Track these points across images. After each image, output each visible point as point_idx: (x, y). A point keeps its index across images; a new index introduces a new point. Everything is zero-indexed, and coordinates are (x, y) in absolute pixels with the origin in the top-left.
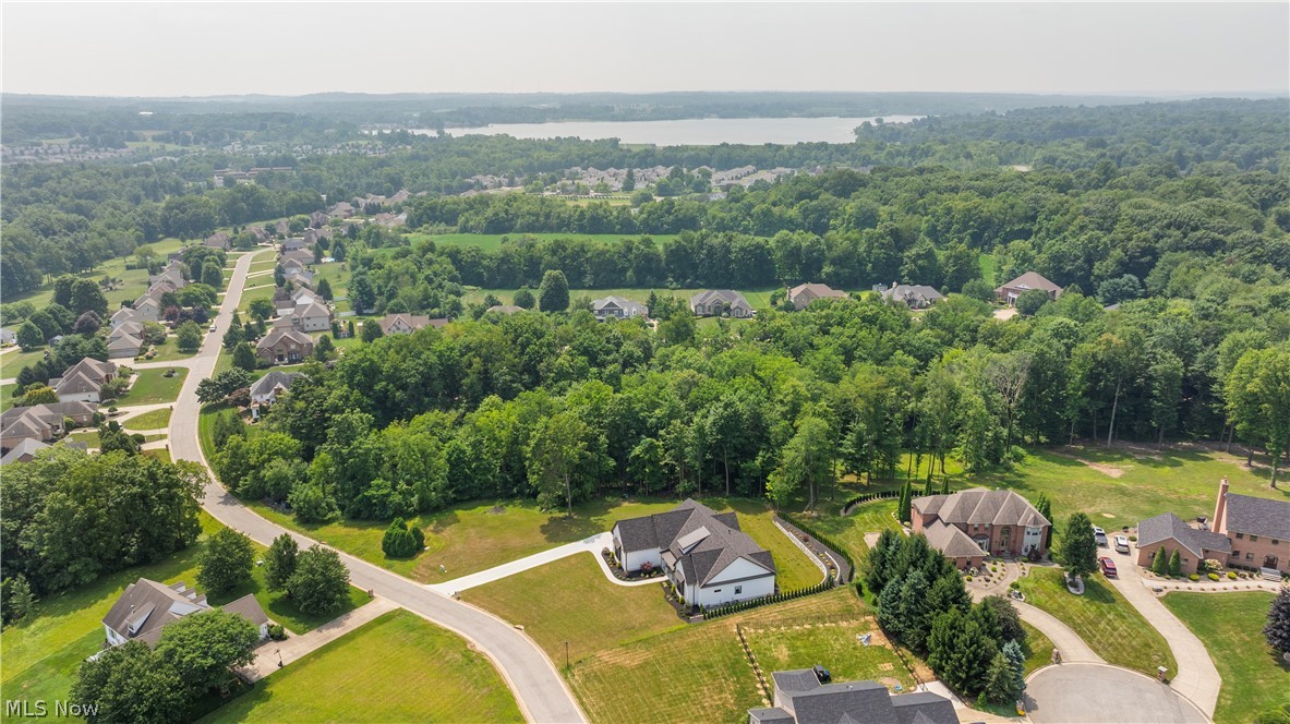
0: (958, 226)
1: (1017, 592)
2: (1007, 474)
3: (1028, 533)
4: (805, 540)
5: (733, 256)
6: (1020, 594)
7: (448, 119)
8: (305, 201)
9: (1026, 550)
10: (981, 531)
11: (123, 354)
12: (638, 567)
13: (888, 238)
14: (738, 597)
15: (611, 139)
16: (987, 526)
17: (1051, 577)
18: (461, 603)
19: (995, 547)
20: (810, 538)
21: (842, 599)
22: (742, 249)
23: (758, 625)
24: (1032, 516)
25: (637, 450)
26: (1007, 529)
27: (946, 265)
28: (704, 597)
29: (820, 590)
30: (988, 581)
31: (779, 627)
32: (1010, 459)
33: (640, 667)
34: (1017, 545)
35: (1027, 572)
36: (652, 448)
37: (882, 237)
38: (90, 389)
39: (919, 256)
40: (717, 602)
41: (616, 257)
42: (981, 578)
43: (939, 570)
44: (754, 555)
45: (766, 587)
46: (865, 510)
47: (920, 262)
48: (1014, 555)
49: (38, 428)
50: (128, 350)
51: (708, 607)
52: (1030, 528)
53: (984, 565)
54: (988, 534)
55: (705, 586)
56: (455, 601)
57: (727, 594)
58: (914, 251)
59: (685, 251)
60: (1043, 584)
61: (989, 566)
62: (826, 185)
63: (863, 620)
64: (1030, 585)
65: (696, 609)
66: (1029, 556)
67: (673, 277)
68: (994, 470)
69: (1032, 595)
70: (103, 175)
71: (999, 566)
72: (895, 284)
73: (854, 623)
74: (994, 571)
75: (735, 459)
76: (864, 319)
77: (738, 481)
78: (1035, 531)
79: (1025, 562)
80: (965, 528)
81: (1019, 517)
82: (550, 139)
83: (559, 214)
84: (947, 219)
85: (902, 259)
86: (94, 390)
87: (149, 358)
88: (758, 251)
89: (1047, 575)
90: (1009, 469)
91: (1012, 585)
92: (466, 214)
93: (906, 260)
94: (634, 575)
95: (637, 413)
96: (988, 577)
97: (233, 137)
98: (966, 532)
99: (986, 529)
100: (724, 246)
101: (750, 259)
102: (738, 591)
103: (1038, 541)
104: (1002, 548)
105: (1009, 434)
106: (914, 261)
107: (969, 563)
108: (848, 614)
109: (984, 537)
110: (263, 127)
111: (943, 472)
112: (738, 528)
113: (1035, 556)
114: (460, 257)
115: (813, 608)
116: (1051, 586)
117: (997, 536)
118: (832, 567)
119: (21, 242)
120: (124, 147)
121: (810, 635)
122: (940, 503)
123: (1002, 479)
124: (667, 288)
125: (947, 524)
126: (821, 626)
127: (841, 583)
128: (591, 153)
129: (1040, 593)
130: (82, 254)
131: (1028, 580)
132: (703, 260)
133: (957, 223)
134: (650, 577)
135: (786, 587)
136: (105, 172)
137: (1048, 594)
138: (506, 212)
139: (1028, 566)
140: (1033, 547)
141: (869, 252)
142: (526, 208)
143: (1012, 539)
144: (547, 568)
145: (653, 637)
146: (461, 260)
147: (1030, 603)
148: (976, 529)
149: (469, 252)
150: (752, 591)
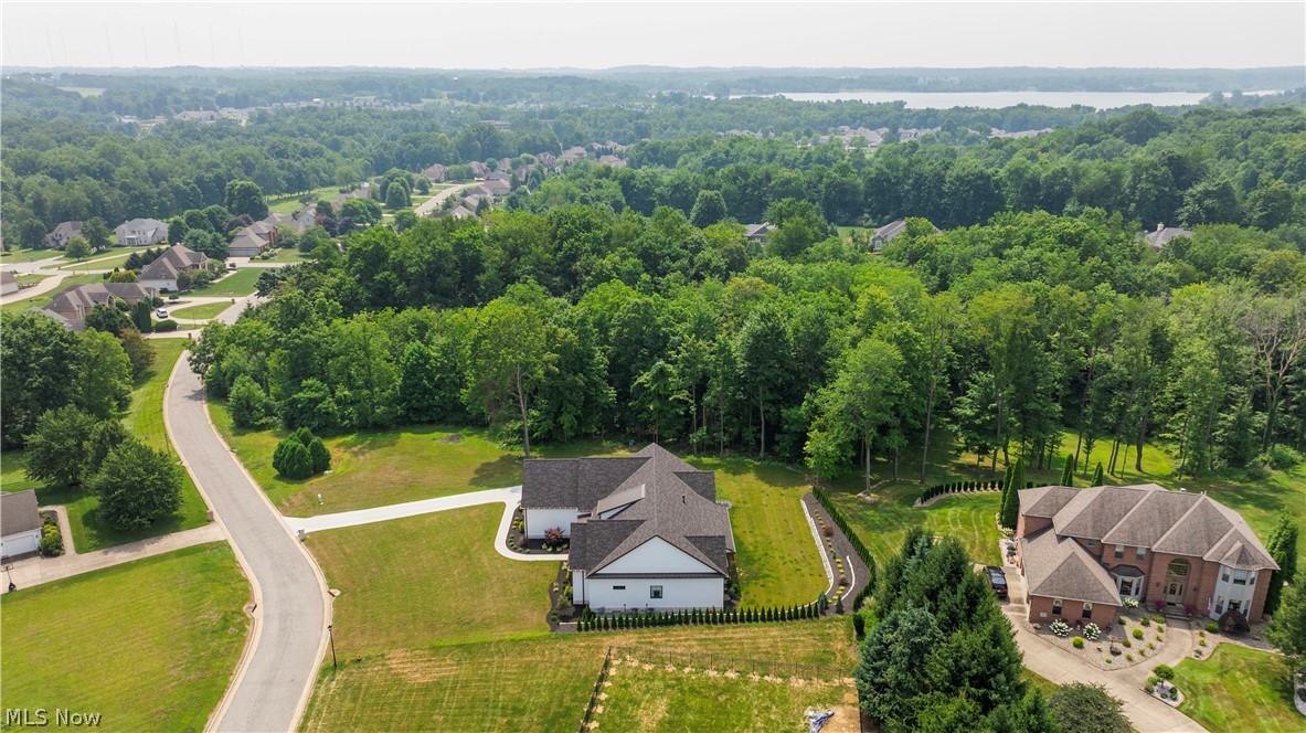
0: (1291, 173)
1: (1168, 684)
2: (1253, 485)
3: (1226, 578)
4: (828, 533)
5: (945, 188)
6: (1173, 691)
7: (736, 87)
8: (538, 142)
9: (1219, 609)
10: (1129, 560)
11: (244, 253)
12: (542, 535)
13: (1164, 169)
14: (656, 604)
15: (896, 102)
16: (1141, 552)
17: (1261, 671)
18: (302, 549)
19: (1155, 593)
20: (837, 531)
21: (825, 638)
22: (958, 178)
23: (649, 657)
24: (1238, 545)
25: (645, 378)
26: (1180, 565)
27: (1251, 209)
28: (598, 594)
29: (796, 616)
30: (1115, 653)
31: (681, 666)
32: (1265, 462)
33: (426, 689)
34: (1201, 596)
35: (1206, 652)
36: (662, 373)
37: (1154, 166)
38: (169, 277)
39: (1207, 194)
40: (619, 606)
41: (805, 186)
42: (1105, 645)
43: (970, 613)
44: (695, 540)
45: (710, 594)
46: (959, 502)
47: (1208, 202)
48: (1191, 614)
49: (81, 303)
50: (247, 249)
51: (602, 610)
52: (1230, 567)
53: (1122, 623)
54: (1143, 566)
55: (594, 576)
56: (297, 542)
57: (636, 596)
58: (1200, 188)
59: (888, 180)
60: (1236, 681)
61: (1131, 626)
62: (1118, 130)
63: (836, 682)
64: (1206, 678)
65: (582, 610)
66: (1222, 622)
67: (869, 213)
68: (1229, 475)
69: (1202, 699)
70: (373, 117)
71: (1150, 633)
72: (1160, 226)
73: (819, 685)
74: (1138, 637)
75: (774, 403)
76: (1062, 239)
77: (778, 437)
78: (1241, 576)
79: (1212, 631)
80: (1097, 551)
81: (1211, 545)
82: (829, 102)
83: (784, 156)
84: (1276, 163)
85: (1182, 198)
86: (172, 278)
87: (265, 258)
88: (980, 182)
89: (1251, 666)
90: (1257, 477)
91: (1158, 671)
92: (686, 155)
93: (1187, 199)
94: (532, 545)
95: (659, 327)
96: (1119, 646)
97: (520, 96)
98: (1098, 558)
99: (1140, 557)
100: (937, 174)
101: (968, 191)
102: (657, 594)
103: (1246, 595)
104: (1171, 598)
105: (1270, 422)
106: (1199, 201)
107: (1087, 614)
108: (819, 665)
109: (1135, 571)
110: (550, 88)
111: (1138, 467)
112: (712, 498)
113: (1235, 624)
114: (633, 182)
115: (764, 644)
116: (1251, 687)
117: (1160, 574)
118: (844, 583)
119: (249, 161)
120: (420, 102)
121: (724, 691)
122: (1061, 501)
123: (1238, 490)
124: (862, 226)
125: (1061, 538)
126: (757, 678)
127: (840, 610)
128: (865, 112)
129: (1220, 699)
130: (300, 175)
131: (1203, 667)
132: (908, 191)
133: (1291, 168)
134: (554, 552)
135: (752, 602)
136: (376, 114)
137: (1240, 705)
138: (727, 153)
139: (1213, 640)
140: (1236, 606)
141: (1133, 188)
142: (748, 149)
143: (1193, 584)
144: (435, 518)
145: (483, 644)
146: (634, 186)
147: (1190, 714)
148: (1119, 555)
149: (643, 178)
150: (678, 597)
